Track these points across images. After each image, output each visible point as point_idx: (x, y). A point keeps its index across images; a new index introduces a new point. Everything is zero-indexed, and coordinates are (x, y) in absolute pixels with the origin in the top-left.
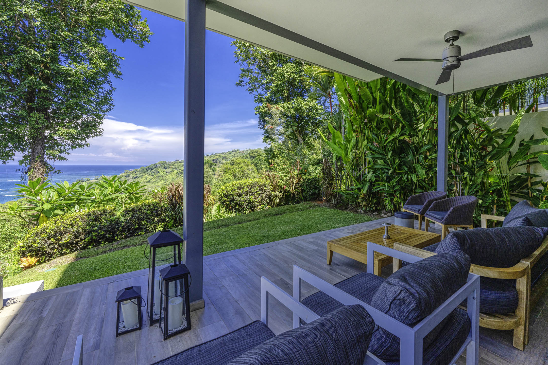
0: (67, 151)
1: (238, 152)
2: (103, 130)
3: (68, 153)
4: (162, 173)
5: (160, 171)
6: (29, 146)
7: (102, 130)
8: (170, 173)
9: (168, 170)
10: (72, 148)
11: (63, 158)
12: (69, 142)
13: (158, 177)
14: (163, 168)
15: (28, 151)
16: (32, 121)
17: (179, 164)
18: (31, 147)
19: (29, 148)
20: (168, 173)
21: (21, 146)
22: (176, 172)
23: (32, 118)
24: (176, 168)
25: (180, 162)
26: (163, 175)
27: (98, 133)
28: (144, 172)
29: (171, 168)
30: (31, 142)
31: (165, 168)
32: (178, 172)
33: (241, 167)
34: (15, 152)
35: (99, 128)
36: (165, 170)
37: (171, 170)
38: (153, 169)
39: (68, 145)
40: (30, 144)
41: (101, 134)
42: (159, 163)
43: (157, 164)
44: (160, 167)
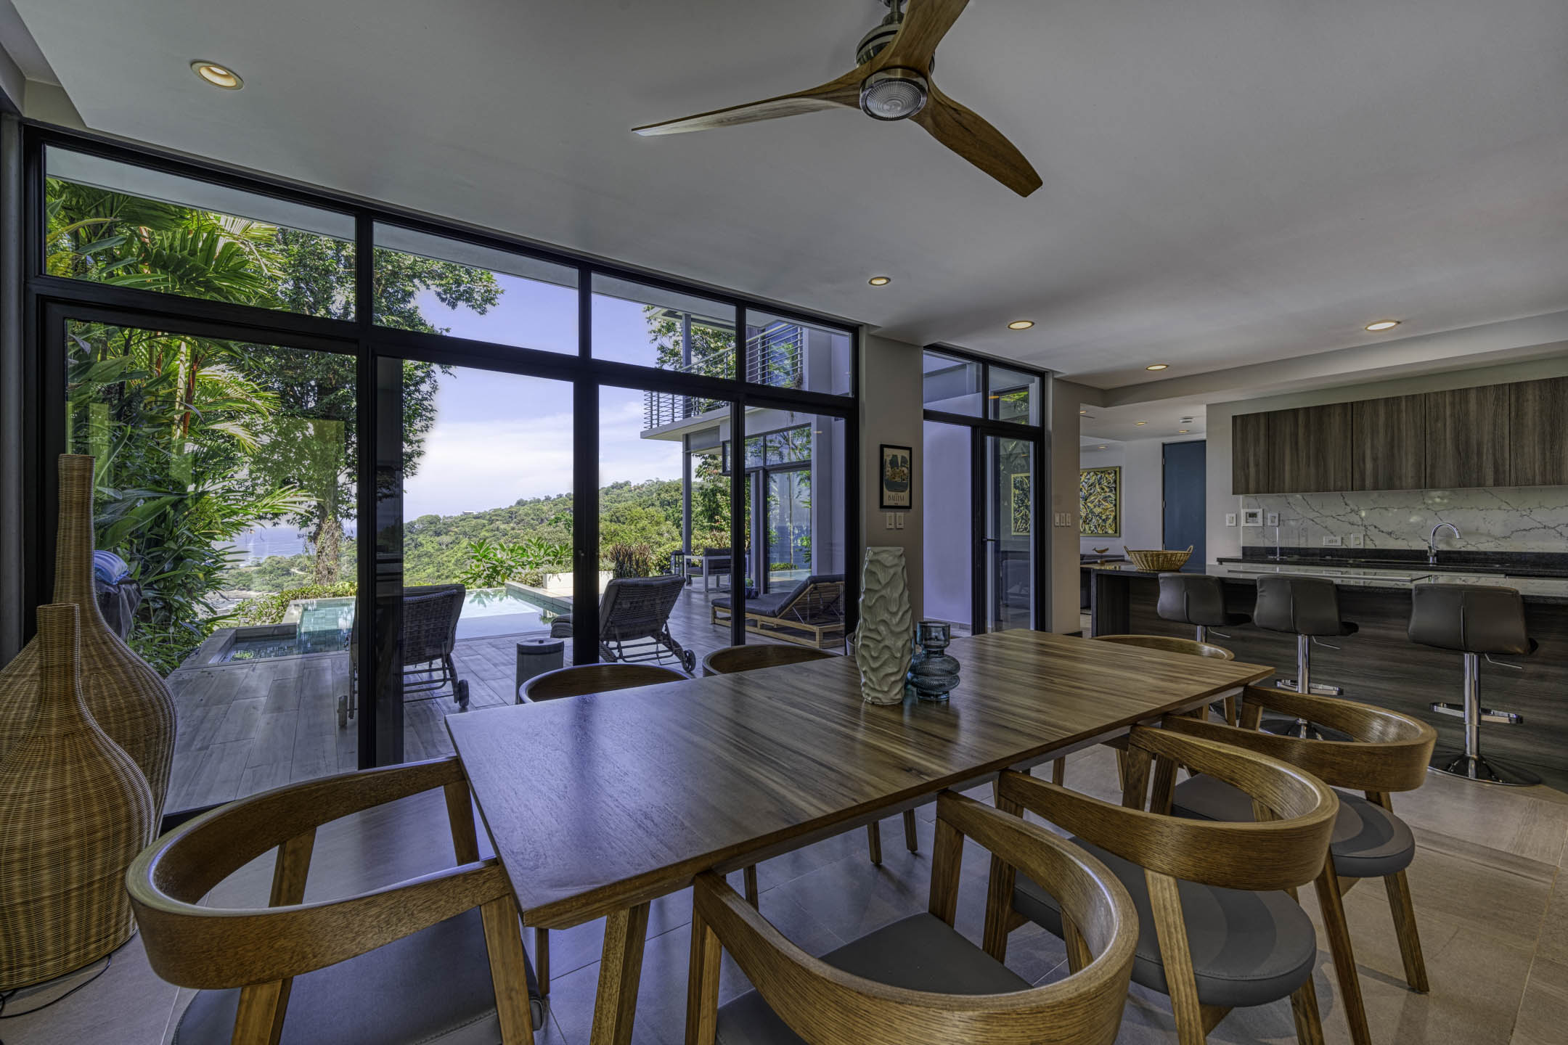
1: (625, 488)
4: (429, 548)
5: (424, 542)
8: (451, 546)
9: (445, 539)
14: (431, 533)
17: (474, 522)
20: (444, 547)
22: (465, 542)
24: (465, 534)
25: (476, 517)
26: (432, 551)
29: (452, 534)
31: (438, 534)
32: (470, 544)
33: (644, 529)
36: (438, 539)
37: (453, 538)
42: (421, 520)
43: (415, 523)
44: (422, 532)
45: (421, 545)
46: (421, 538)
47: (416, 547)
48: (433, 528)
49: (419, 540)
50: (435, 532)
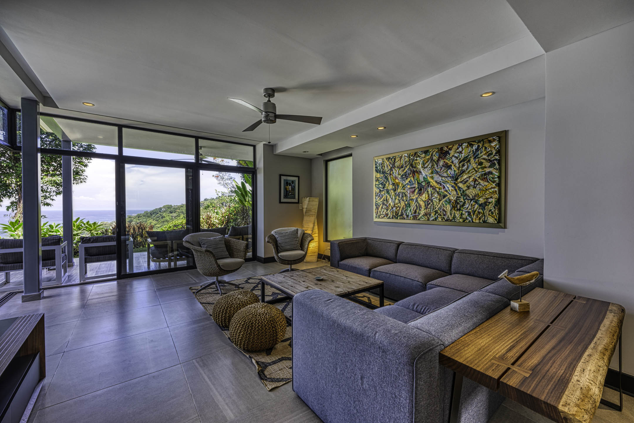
0: (52, 197)
2: (87, 177)
3: (53, 200)
4: (167, 218)
5: (165, 216)
6: (16, 193)
7: (85, 177)
8: (177, 217)
9: (174, 215)
10: (56, 195)
11: (48, 204)
12: (54, 189)
13: (163, 222)
14: (168, 212)
15: (15, 197)
16: (18, 171)
18: (17, 194)
19: (16, 195)
20: (174, 218)
21: (8, 194)
22: (182, 216)
23: (18, 167)
24: (183, 213)
26: (169, 220)
27: (82, 180)
28: (148, 217)
29: (177, 212)
30: (18, 189)
34: (3, 198)
35: (84, 175)
36: (171, 214)
37: (178, 214)
38: (158, 214)
39: (52, 192)
40: (17, 191)
41: (85, 180)
42: (164, 207)
43: (162, 208)
44: (165, 211)
45: (164, 217)
46: (164, 214)
47: (162, 218)
48: (169, 210)
49: (163, 215)
50: (170, 212)
